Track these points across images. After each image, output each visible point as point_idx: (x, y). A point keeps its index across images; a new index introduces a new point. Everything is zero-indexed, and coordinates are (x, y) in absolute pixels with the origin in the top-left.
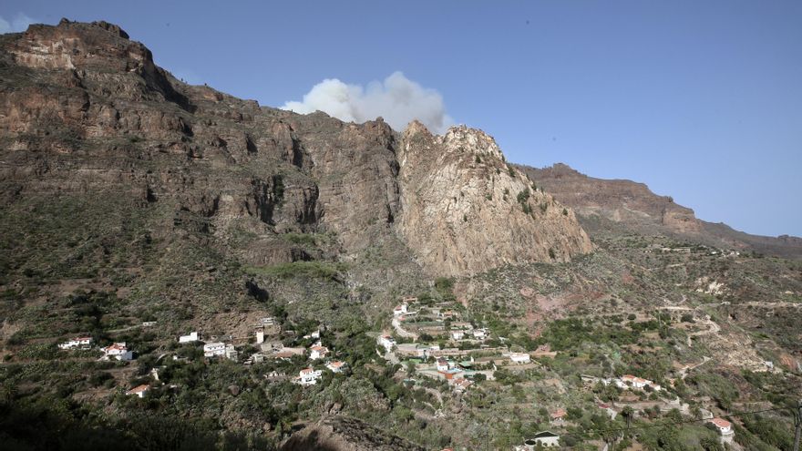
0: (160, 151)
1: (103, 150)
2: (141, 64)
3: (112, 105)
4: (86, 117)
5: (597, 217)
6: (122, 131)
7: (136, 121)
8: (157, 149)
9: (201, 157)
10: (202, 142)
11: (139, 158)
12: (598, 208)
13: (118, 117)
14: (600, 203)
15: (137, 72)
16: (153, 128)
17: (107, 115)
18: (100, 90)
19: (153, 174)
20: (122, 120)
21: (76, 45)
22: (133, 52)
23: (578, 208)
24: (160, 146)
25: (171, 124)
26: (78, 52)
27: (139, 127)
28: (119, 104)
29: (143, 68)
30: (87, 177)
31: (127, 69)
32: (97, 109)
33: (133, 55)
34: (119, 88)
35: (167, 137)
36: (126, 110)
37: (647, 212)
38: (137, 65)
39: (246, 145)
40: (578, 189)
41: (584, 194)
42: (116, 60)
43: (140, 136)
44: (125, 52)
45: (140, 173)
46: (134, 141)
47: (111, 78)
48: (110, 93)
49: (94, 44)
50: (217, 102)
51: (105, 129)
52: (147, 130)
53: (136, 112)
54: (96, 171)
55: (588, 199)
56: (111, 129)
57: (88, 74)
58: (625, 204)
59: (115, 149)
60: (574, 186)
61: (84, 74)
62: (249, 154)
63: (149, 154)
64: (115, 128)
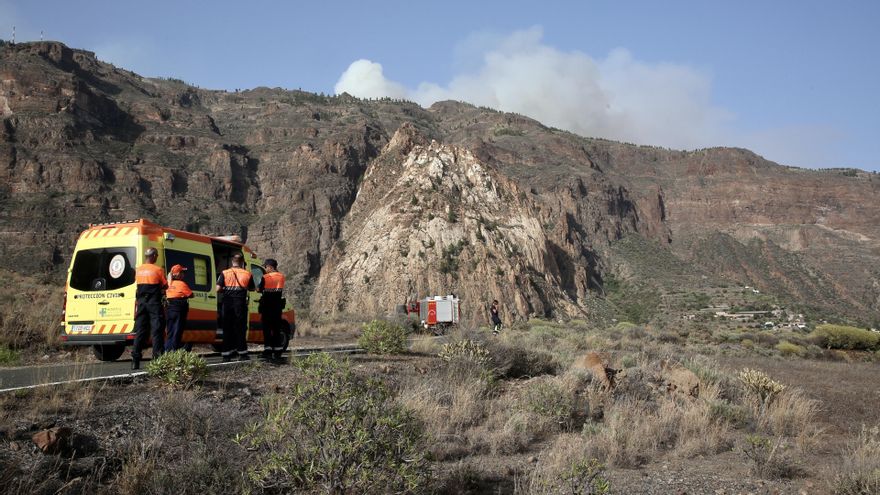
0: (76, 206)
1: (23, 211)
2: (73, 100)
3: (36, 159)
4: (12, 174)
5: (761, 242)
6: (43, 186)
7: (57, 175)
8: (72, 205)
9: (117, 207)
10: (122, 189)
11: (55, 215)
12: (769, 225)
13: (41, 170)
14: (772, 217)
15: (68, 111)
16: (72, 181)
17: (31, 170)
18: (28, 141)
19: (64, 234)
20: (45, 173)
21: (12, 86)
22: (65, 88)
23: (735, 226)
24: (76, 201)
25: (89, 174)
26: (14, 94)
27: (60, 179)
28: (43, 157)
29: (74, 105)
30: (6, 240)
31: (58, 108)
32: (22, 165)
33: (64, 91)
34: (46, 135)
35: (84, 187)
36: (49, 162)
37: (865, 232)
38: (68, 101)
39: (170, 187)
40: (738, 194)
41: (746, 202)
42: (48, 100)
43: (60, 190)
44: (57, 89)
45: (52, 233)
46: (53, 196)
47: (41, 124)
48: (37, 143)
49: (28, 85)
50: (162, 122)
51: (29, 185)
52: (67, 183)
53: (58, 164)
54: (14, 234)
55: (751, 209)
56: (34, 185)
57: (21, 121)
58: (822, 219)
59: (33, 209)
60: (730, 189)
61: (17, 121)
62: (173, 197)
63: (65, 210)
64: (38, 183)
